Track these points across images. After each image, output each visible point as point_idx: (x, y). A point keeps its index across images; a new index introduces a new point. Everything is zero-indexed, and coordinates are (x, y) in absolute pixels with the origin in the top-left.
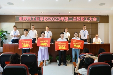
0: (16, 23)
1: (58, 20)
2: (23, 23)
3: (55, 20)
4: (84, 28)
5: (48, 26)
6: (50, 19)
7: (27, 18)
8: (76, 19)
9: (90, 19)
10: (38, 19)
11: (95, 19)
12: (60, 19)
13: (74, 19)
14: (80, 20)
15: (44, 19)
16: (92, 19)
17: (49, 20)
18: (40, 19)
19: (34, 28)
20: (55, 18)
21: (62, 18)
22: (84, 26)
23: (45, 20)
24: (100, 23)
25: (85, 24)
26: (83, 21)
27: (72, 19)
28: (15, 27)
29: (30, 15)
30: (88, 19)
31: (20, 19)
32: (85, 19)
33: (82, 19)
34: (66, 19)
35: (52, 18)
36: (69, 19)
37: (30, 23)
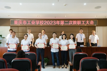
0: (11, 26)
1: (54, 23)
2: (18, 26)
3: (51, 24)
4: (80, 31)
5: (44, 30)
6: (46, 22)
7: (23, 22)
8: (72, 23)
9: (87, 22)
10: (34, 22)
11: (92, 23)
12: (56, 23)
13: (70, 23)
14: (77, 23)
15: (39, 22)
16: (88, 22)
17: (45, 24)
18: (36, 22)
19: (30, 32)
20: (51, 22)
21: (58, 21)
22: (81, 30)
23: (41, 23)
24: (97, 26)
25: (81, 27)
26: (80, 24)
27: (68, 23)
28: (11, 31)
29: (26, 19)
30: (85, 23)
31: (16, 23)
32: (82, 23)
33: (79, 23)
34: (62, 23)
35: (48, 22)
36: (65, 23)
37: (26, 26)
